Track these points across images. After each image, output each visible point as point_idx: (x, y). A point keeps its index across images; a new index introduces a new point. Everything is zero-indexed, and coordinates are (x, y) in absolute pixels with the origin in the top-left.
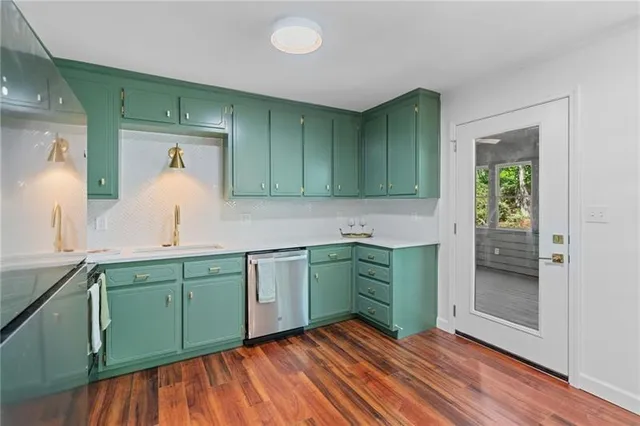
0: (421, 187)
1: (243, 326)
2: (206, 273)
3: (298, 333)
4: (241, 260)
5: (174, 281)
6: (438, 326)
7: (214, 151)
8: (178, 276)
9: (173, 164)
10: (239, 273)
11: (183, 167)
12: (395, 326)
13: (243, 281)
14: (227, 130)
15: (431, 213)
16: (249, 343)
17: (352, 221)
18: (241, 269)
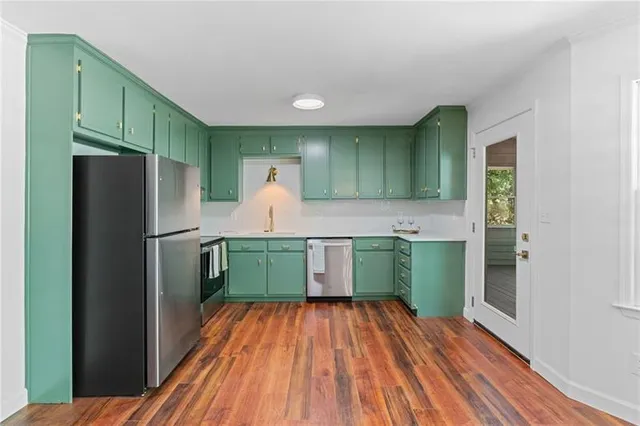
1: (305, 289)
2: (280, 249)
3: (346, 301)
4: (303, 243)
5: (263, 252)
6: (465, 315)
7: (297, 168)
8: (265, 250)
9: (269, 179)
10: (302, 251)
11: (274, 181)
12: (414, 305)
13: (305, 257)
14: (301, 155)
15: (461, 213)
16: (310, 300)
17: (401, 218)
18: (304, 249)
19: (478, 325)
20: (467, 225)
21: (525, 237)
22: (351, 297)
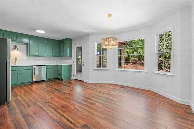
0: (68, 55)
1: (31, 80)
2: (23, 69)
3: (44, 81)
4: (31, 67)
5: (16, 70)
6: (72, 79)
7: (25, 46)
8: (17, 69)
9: (15, 49)
11: (17, 49)
13: (31, 71)
14: (28, 42)
15: (71, 59)
16: (33, 83)
17: (57, 61)
18: (31, 69)
19: (75, 79)
20: (72, 61)
21: (83, 62)
22: (45, 80)
